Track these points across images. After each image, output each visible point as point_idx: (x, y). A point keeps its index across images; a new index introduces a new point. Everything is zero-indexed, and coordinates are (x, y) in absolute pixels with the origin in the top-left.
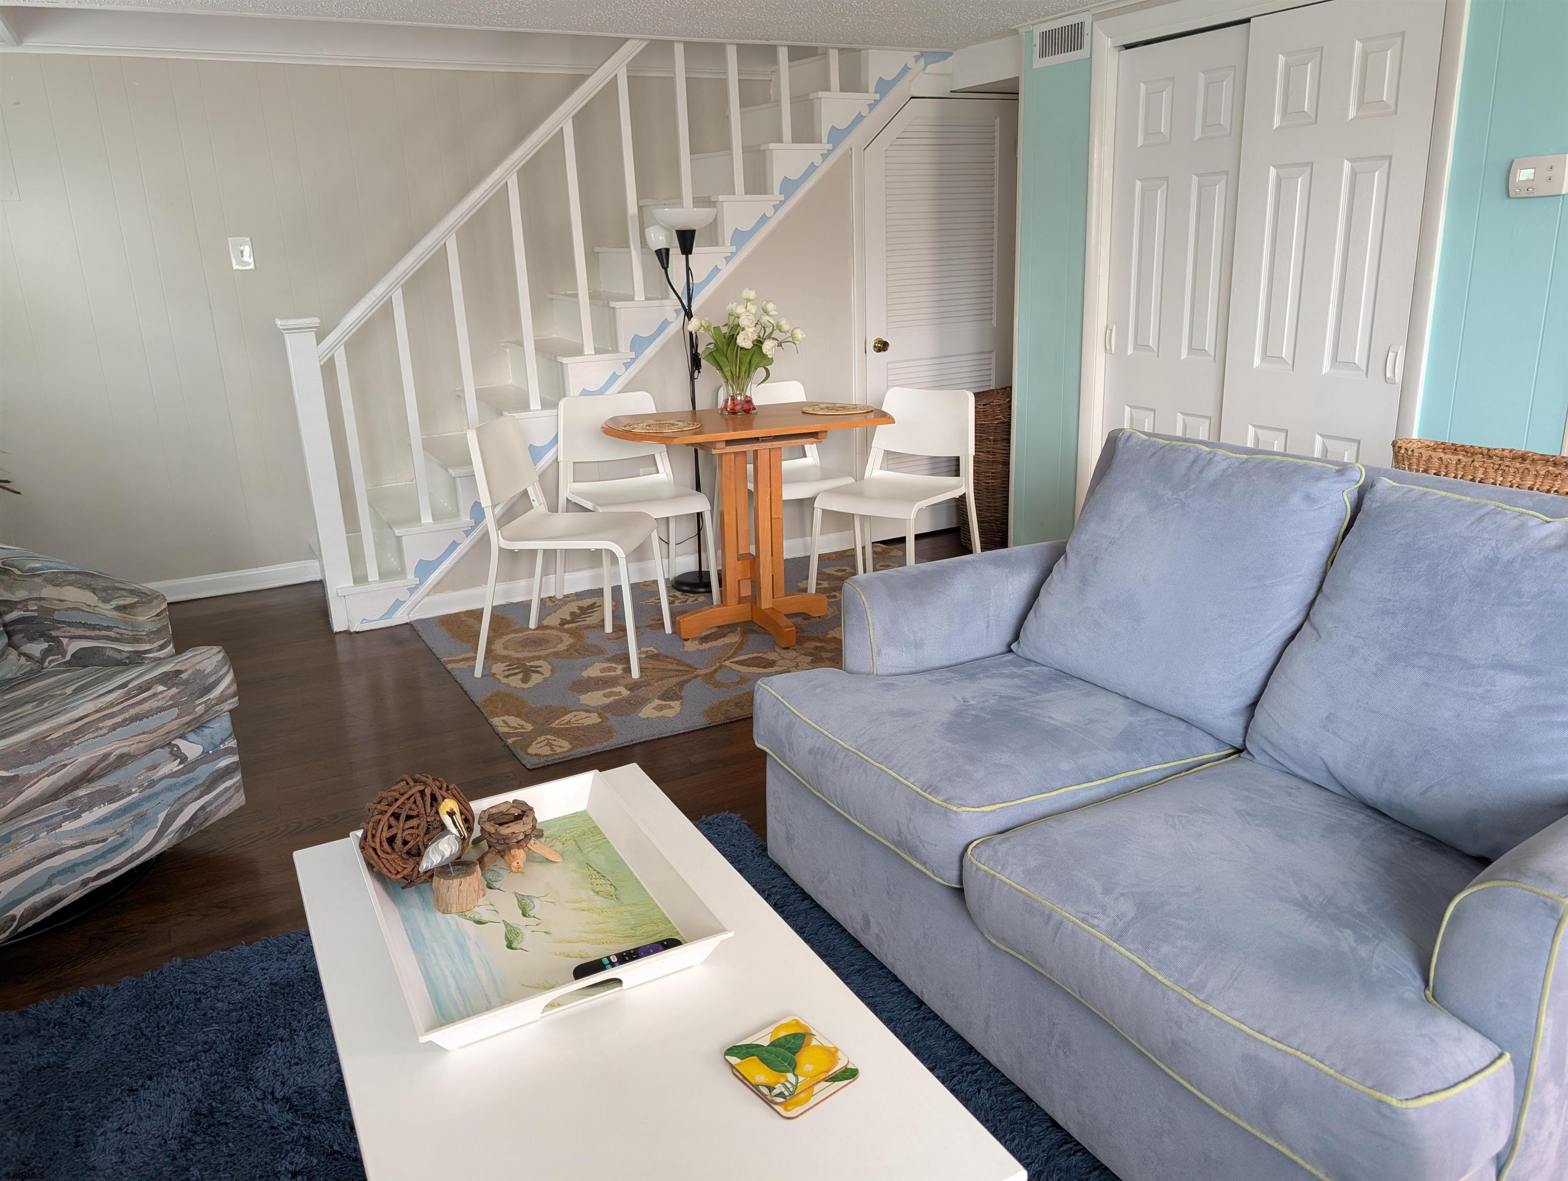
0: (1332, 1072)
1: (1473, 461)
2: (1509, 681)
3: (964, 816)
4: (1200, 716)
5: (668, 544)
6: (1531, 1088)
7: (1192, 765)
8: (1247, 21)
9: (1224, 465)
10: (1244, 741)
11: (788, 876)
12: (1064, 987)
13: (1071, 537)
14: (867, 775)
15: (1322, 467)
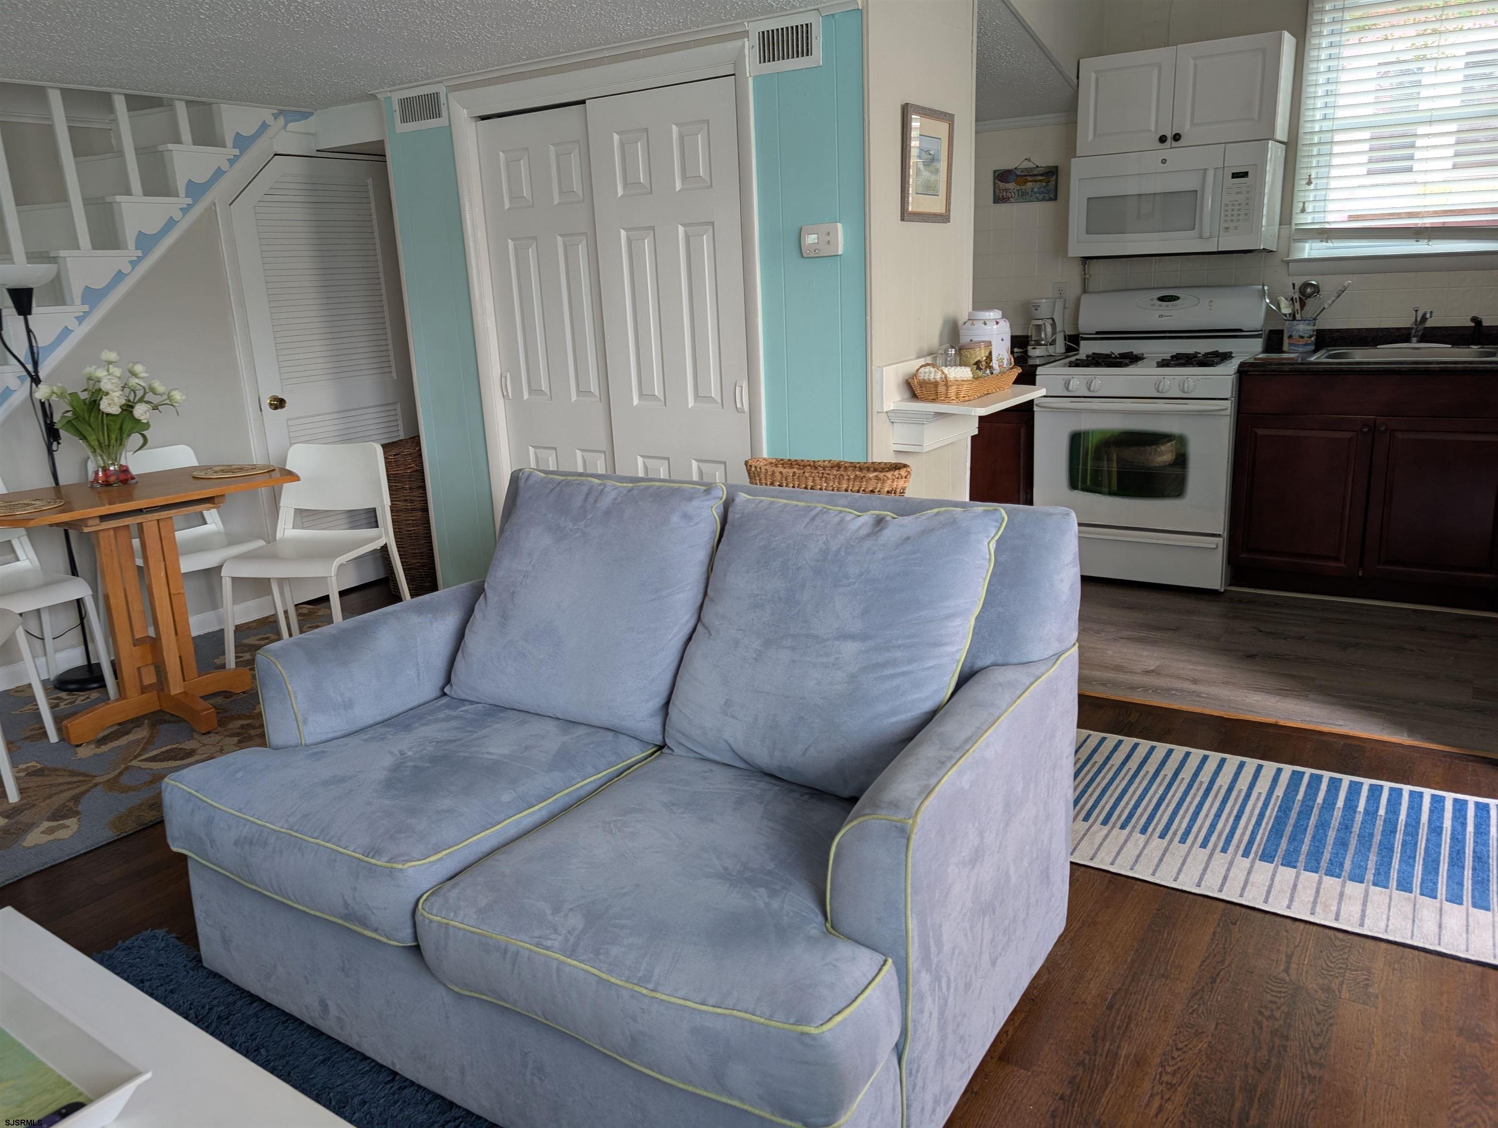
0: (762, 1020)
1: (804, 472)
2: (850, 648)
3: (411, 871)
4: (624, 723)
5: (43, 639)
6: (911, 981)
7: (622, 770)
8: (583, 102)
9: (613, 494)
10: (664, 738)
11: (231, 982)
12: (530, 1015)
13: (488, 575)
14: (303, 855)
15: (692, 488)
